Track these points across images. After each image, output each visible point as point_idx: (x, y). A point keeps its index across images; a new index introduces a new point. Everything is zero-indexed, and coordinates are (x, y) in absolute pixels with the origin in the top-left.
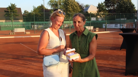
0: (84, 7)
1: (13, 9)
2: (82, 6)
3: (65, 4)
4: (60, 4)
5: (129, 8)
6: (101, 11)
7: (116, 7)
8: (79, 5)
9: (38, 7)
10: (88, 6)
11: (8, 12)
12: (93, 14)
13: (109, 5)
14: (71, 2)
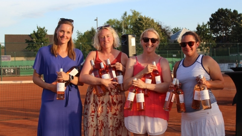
0: (170, 33)
1: (42, 36)
2: (167, 31)
3: (135, 27)
4: (127, 28)
6: (203, 39)
7: (231, 33)
8: (161, 29)
9: (85, 33)
10: (177, 31)
11: (32, 42)
13: (218, 28)
14: (146, 24)
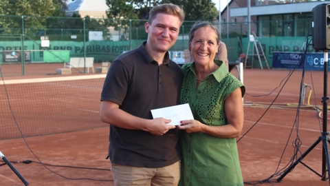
5: (198, 6)
6: (118, 11)
12: (94, 20)
